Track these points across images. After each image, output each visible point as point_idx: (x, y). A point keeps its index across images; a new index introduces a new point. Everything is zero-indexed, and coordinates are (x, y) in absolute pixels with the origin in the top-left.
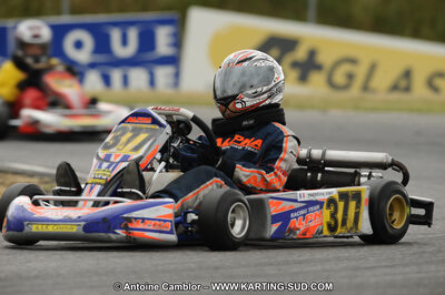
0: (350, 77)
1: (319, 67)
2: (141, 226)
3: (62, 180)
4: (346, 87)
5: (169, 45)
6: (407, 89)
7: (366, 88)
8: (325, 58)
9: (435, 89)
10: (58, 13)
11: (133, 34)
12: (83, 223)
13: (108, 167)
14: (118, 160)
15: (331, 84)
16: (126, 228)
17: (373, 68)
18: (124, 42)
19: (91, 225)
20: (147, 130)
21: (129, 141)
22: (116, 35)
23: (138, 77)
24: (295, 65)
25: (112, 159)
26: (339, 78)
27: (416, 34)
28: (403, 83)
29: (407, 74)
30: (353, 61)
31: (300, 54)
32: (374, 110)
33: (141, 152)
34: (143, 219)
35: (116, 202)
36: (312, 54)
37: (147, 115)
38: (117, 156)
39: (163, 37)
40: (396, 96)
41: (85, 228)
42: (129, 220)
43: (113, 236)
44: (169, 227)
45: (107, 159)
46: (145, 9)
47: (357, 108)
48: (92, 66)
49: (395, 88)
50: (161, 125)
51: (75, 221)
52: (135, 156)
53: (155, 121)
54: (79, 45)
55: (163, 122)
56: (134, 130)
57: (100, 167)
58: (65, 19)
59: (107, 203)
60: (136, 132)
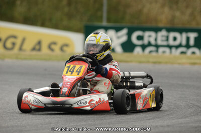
0: (14, 44)
4: (12, 49)
6: (39, 50)
7: (20, 49)
8: (2, 36)
9: (52, 50)
17: (24, 40)
27: (43, 25)
28: (37, 47)
29: (39, 43)
30: (15, 37)
40: (34, 53)
47: (17, 58)
49: (34, 49)
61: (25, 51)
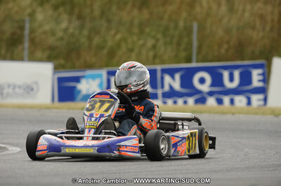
2: (125, 149)
3: (70, 127)
12: (96, 148)
13: (96, 120)
14: (98, 116)
16: (118, 150)
19: (101, 148)
20: (109, 102)
21: (100, 107)
25: (94, 116)
33: (110, 112)
34: (126, 146)
35: (109, 138)
37: (107, 94)
38: (97, 115)
41: (98, 151)
42: (120, 146)
43: (113, 155)
44: (137, 150)
45: (91, 116)
50: (115, 99)
51: (91, 147)
52: (107, 114)
53: (112, 97)
55: (116, 97)
56: (100, 101)
57: (91, 120)
59: (104, 138)
60: (103, 103)
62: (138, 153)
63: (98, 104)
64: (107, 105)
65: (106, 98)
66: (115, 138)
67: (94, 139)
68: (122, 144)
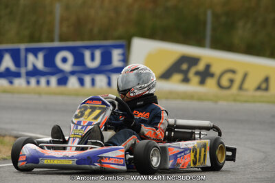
0: (232, 81)
1: (212, 75)
2: (108, 161)
3: (55, 135)
4: (229, 88)
5: (120, 61)
6: (267, 89)
7: (241, 88)
8: (216, 69)
10: (52, 40)
11: (98, 54)
12: (76, 160)
13: (82, 128)
14: (86, 124)
15: (220, 85)
16: (100, 162)
17: (245, 76)
18: (93, 59)
19: (80, 161)
20: (100, 108)
21: (90, 114)
22: (87, 54)
23: (101, 80)
24: (197, 73)
25: (82, 124)
26: (225, 82)
28: (264, 86)
29: (267, 80)
30: (233, 72)
31: (201, 67)
32: (246, 101)
33: (99, 120)
34: (109, 157)
35: (91, 148)
36: (208, 67)
37: (100, 100)
38: (85, 122)
39: (116, 55)
40: (259, 93)
41: (77, 162)
42: (102, 158)
43: (93, 167)
44: (122, 162)
45: (79, 123)
46: (105, 39)
47: (235, 100)
48: (73, 73)
49: (259, 88)
50: (107, 105)
51: (70, 158)
52: (96, 122)
53: (104, 103)
54: (64, 60)
55: (108, 103)
56: (91, 108)
57: (77, 128)
58: (56, 44)
59: (86, 149)
60: (93, 109)
61: (246, 90)
62: (123, 165)
63: (89, 111)
64: (97, 112)
65: (98, 105)
66: (98, 148)
67: (77, 149)
68: (104, 155)
